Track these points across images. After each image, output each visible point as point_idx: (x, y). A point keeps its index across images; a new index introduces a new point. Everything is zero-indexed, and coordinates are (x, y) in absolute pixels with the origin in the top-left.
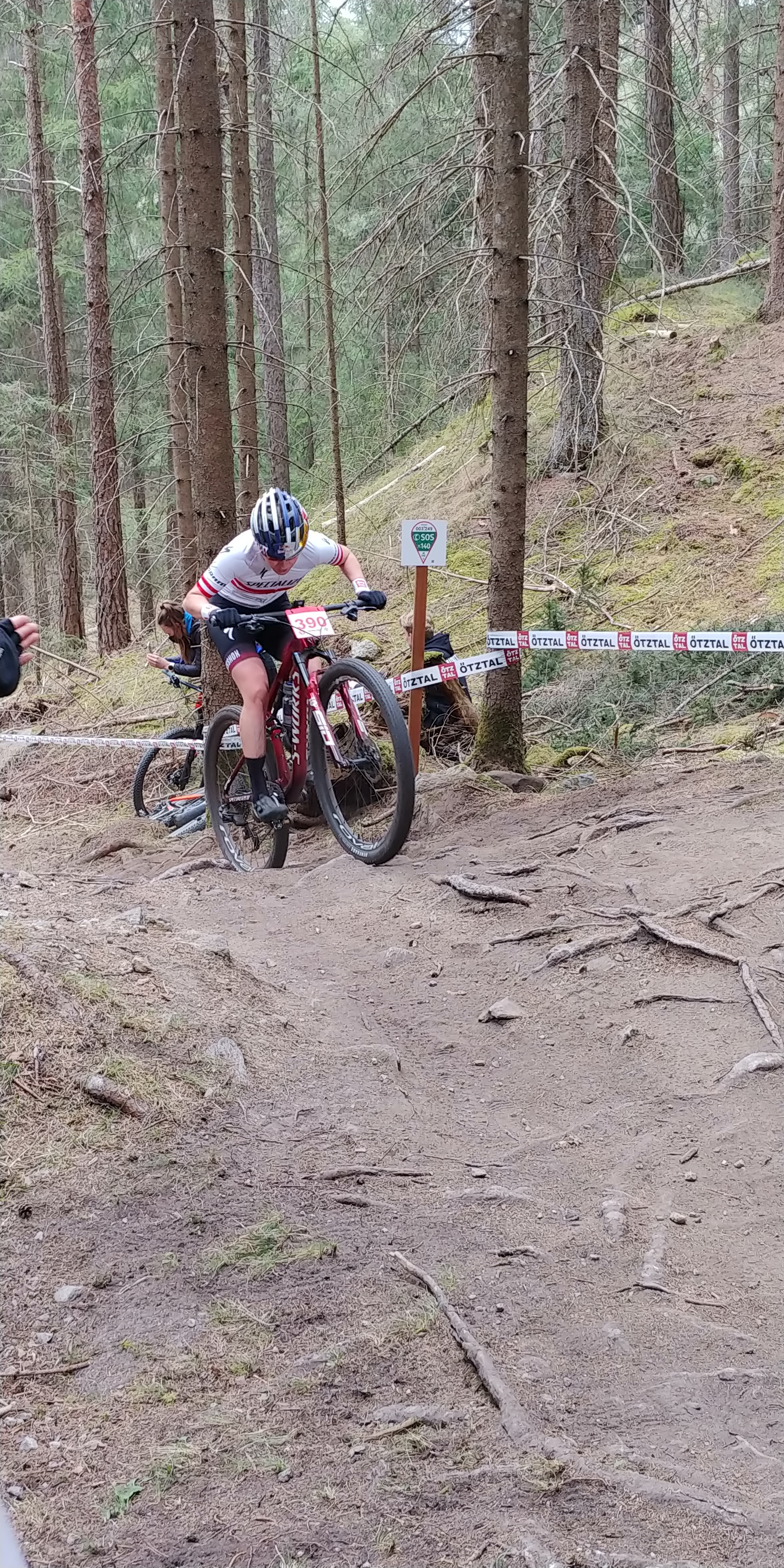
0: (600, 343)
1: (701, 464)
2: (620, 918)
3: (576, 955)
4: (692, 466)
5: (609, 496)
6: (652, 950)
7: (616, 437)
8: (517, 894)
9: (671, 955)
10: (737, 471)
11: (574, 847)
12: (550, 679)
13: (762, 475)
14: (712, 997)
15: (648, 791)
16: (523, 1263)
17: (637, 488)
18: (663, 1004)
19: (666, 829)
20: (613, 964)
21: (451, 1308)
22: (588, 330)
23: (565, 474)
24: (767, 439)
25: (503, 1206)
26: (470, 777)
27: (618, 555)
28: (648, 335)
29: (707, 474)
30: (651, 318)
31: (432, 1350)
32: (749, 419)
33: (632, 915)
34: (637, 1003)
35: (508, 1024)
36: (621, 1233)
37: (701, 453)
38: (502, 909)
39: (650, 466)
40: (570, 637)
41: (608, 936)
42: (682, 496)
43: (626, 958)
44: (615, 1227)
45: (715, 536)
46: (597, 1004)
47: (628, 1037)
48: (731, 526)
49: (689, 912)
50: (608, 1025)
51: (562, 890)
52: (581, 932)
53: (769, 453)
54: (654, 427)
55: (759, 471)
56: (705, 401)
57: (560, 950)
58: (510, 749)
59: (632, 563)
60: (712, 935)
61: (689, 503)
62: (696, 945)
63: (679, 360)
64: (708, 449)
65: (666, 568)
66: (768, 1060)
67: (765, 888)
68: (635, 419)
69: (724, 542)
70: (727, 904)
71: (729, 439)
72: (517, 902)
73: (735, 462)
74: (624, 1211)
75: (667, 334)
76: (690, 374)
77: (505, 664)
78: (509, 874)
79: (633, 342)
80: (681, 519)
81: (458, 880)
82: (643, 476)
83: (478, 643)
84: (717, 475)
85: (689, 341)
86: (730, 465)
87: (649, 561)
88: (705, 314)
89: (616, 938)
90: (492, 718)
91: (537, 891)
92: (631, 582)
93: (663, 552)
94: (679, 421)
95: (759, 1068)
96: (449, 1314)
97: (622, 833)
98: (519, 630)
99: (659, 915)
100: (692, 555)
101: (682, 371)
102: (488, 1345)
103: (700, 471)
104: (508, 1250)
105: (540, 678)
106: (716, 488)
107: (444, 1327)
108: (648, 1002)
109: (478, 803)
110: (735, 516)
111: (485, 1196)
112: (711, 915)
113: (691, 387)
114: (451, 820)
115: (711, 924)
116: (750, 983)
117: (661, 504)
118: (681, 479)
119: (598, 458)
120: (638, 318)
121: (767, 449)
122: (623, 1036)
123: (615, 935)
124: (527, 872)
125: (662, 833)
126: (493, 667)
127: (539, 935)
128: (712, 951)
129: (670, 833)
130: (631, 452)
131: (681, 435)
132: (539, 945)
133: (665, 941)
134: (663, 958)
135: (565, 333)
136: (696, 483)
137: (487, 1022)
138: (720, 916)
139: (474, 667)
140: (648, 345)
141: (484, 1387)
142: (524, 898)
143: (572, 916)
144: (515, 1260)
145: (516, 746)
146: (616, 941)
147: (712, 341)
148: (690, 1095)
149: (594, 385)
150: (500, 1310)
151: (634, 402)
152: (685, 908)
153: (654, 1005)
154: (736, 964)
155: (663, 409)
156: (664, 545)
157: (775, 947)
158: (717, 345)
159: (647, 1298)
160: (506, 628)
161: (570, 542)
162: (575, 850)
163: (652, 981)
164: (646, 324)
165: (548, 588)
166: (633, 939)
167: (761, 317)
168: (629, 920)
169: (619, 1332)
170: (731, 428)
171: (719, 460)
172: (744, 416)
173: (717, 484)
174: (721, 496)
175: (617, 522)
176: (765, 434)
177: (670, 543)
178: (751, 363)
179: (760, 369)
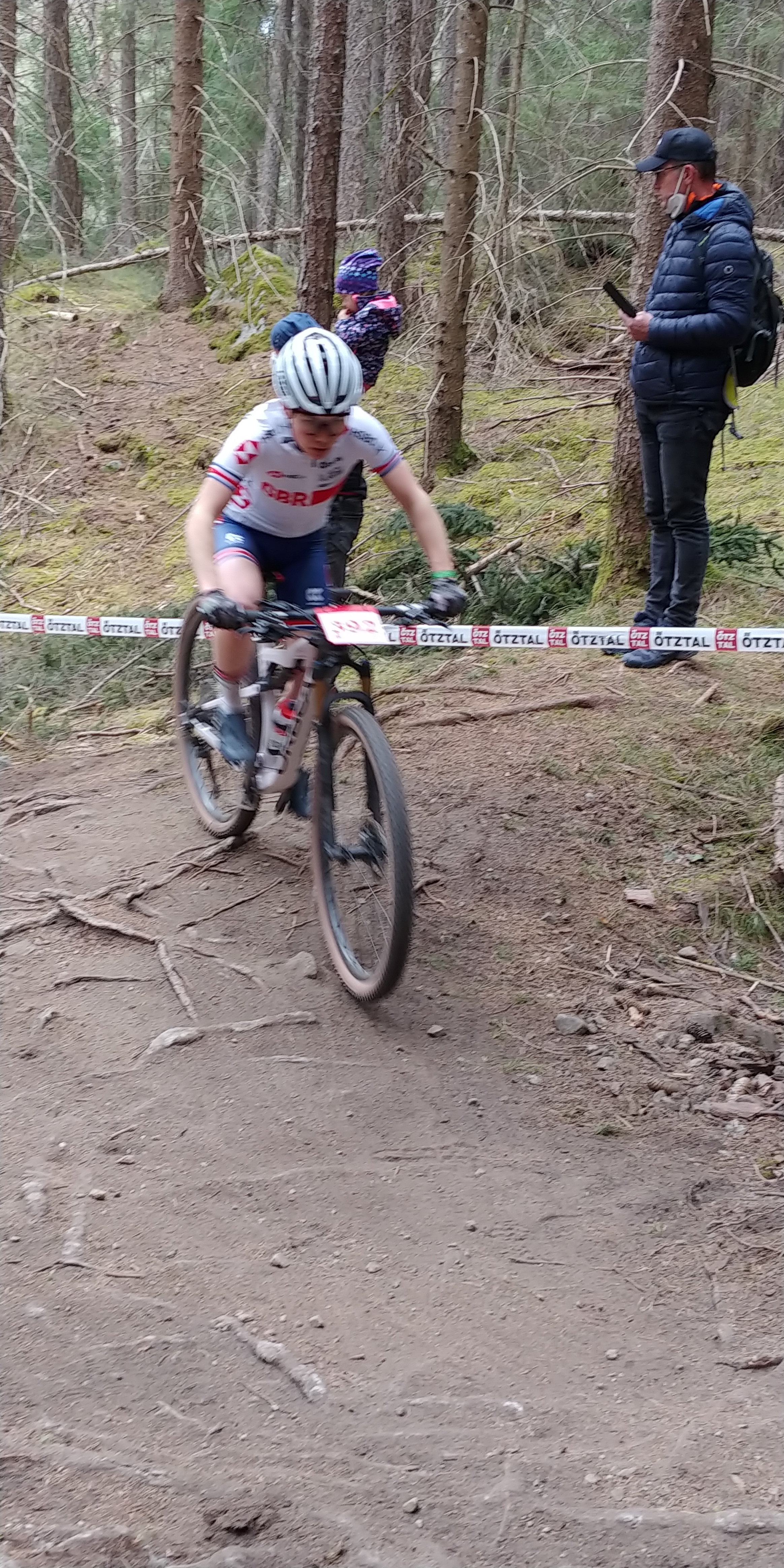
1: (106, 449)
2: (38, 902)
4: (98, 451)
5: (15, 476)
6: (71, 933)
7: (20, 417)
9: (90, 937)
10: (142, 458)
13: (165, 463)
14: (130, 976)
15: (65, 775)
17: (43, 469)
18: (82, 985)
19: (83, 812)
20: (33, 948)
24: (170, 428)
27: (26, 536)
28: (50, 316)
29: (112, 459)
30: (53, 299)
32: (152, 407)
33: (51, 898)
34: (57, 985)
36: (41, 1213)
37: (106, 438)
39: (55, 449)
41: (26, 921)
42: (89, 481)
43: (46, 942)
44: (35, 1207)
45: (122, 522)
46: (17, 988)
47: (48, 1021)
48: (138, 512)
49: (107, 895)
50: (26, 1009)
53: (172, 442)
54: (59, 409)
55: (163, 460)
56: (109, 387)
59: (42, 544)
60: (130, 916)
61: (96, 488)
62: (114, 926)
63: (81, 344)
64: (113, 435)
65: (75, 551)
66: (184, 1035)
67: (180, 869)
68: (39, 400)
69: (131, 528)
70: (145, 884)
71: (133, 426)
73: (140, 449)
74: (45, 1191)
75: (70, 316)
76: (93, 358)
79: (34, 322)
80: (88, 503)
82: (48, 457)
84: (123, 461)
85: (91, 325)
86: (135, 452)
87: (58, 544)
88: (106, 298)
89: (35, 923)
92: (41, 564)
93: (72, 535)
94: (83, 405)
95: (175, 1043)
97: (40, 817)
99: (78, 897)
100: (101, 539)
101: (85, 354)
103: (106, 456)
106: (122, 474)
108: (68, 984)
110: (140, 502)
112: (129, 895)
113: (95, 372)
115: (130, 905)
116: (166, 961)
117: (68, 487)
118: (87, 464)
120: (39, 298)
121: (170, 438)
122: (43, 1019)
123: (34, 919)
125: (80, 817)
128: (130, 931)
129: (87, 816)
130: (37, 433)
131: (86, 418)
133: (84, 924)
134: (82, 940)
136: (102, 468)
138: (138, 896)
140: (50, 326)
146: (36, 925)
147: (114, 326)
148: (109, 1073)
151: (38, 383)
152: (102, 890)
153: (74, 986)
154: (153, 943)
155: (67, 391)
156: (72, 528)
157: (189, 925)
158: (119, 331)
159: (68, 1274)
163: (71, 963)
164: (48, 305)
166: (53, 922)
167: (161, 305)
168: (48, 904)
169: (41, 1310)
170: (135, 414)
171: (124, 446)
172: (147, 403)
173: (123, 470)
174: (127, 482)
175: (25, 503)
176: (168, 422)
177: (78, 527)
178: (152, 350)
179: (162, 357)
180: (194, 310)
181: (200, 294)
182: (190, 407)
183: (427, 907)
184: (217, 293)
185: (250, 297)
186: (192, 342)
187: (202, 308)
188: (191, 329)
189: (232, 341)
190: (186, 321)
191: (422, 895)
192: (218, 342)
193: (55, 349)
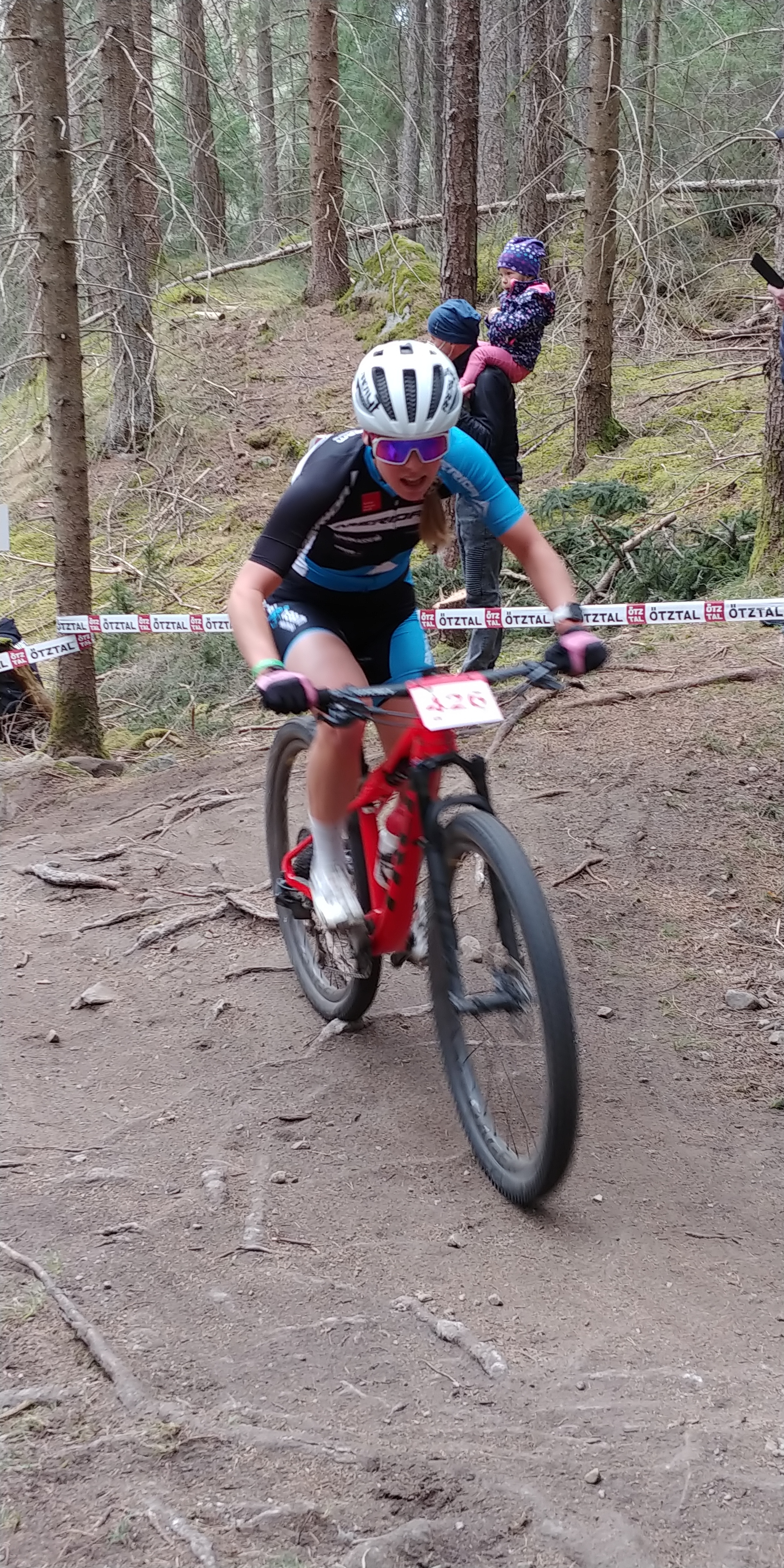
0: (150, 324)
1: (257, 446)
2: (207, 896)
3: (166, 935)
4: (249, 447)
5: (169, 478)
6: (240, 925)
7: (172, 418)
8: (104, 879)
9: (258, 928)
10: (292, 453)
11: (159, 829)
12: (123, 662)
15: (227, 769)
16: (127, 1239)
17: (197, 469)
18: (252, 977)
19: (247, 807)
20: (203, 941)
21: (58, 1291)
22: (137, 312)
23: (123, 455)
24: (318, 421)
25: (105, 1187)
26: (48, 764)
27: (182, 536)
28: (197, 317)
29: (263, 456)
30: (199, 300)
31: (42, 1333)
32: (301, 402)
33: (219, 892)
34: (228, 977)
35: (101, 1008)
36: (222, 1200)
37: (256, 434)
38: (89, 896)
39: (208, 448)
40: (142, 620)
41: (196, 915)
42: (241, 478)
43: (216, 935)
44: (215, 1195)
46: (189, 981)
47: (221, 1011)
50: (201, 1001)
51: (149, 873)
52: (170, 913)
54: (209, 408)
56: (258, 384)
57: (151, 932)
58: (87, 734)
59: (197, 544)
61: (249, 484)
63: (229, 342)
64: (263, 431)
65: (230, 548)
68: (190, 401)
71: (284, 421)
72: (104, 887)
73: (290, 444)
74: (224, 1179)
75: (215, 315)
76: (241, 356)
77: (77, 649)
78: (94, 860)
79: (182, 323)
80: (242, 500)
81: (43, 869)
82: (201, 457)
83: (45, 626)
84: (273, 456)
85: (237, 323)
86: (286, 447)
87: (213, 542)
88: (252, 296)
89: (205, 916)
90: (67, 704)
91: (123, 875)
92: (197, 563)
93: (226, 533)
94: (232, 403)
96: (57, 1296)
97: (204, 813)
98: (89, 614)
99: (245, 890)
101: (233, 353)
102: (98, 1322)
103: (257, 452)
104: (111, 1229)
105: (113, 660)
106: (274, 469)
107: (52, 1310)
108: (239, 976)
109: (59, 790)
111: (86, 1179)
113: (243, 369)
114: (30, 808)
117: (221, 485)
118: (239, 461)
119: (156, 439)
120: (186, 299)
122: (216, 1010)
123: (203, 913)
124: (112, 857)
125: (244, 811)
126: (65, 652)
127: (129, 918)
129: (251, 809)
130: (188, 433)
131: (236, 416)
132: (129, 928)
133: (252, 916)
134: (250, 932)
135: (114, 314)
136: (254, 464)
137: (80, 1008)
139: (45, 653)
140: (197, 327)
141: (96, 1363)
142: (112, 883)
143: (160, 898)
144: (119, 1237)
145: (93, 731)
146: (206, 919)
147: (260, 323)
148: (282, 1061)
149: (147, 366)
150: (108, 1288)
151: (188, 384)
152: (268, 882)
153: (245, 977)
155: (216, 391)
156: (227, 526)
158: (266, 327)
159: (250, 1259)
160: (76, 613)
161: (134, 523)
162: (160, 832)
163: (241, 955)
164: (194, 306)
165: (114, 570)
166: (221, 916)
167: (306, 300)
168: (216, 898)
169: (225, 1295)
170: (284, 410)
171: (274, 442)
172: (296, 398)
173: (274, 465)
174: (280, 478)
175: (179, 502)
176: (317, 416)
177: (233, 522)
178: (299, 344)
179: (308, 352)
180: (340, 302)
181: (345, 285)
182: (339, 399)
183: (591, 887)
184: (361, 284)
185: (394, 286)
186: (338, 335)
187: (347, 299)
188: (337, 321)
189: (378, 332)
190: (331, 313)
191: (585, 876)
192: (364, 333)
193: (203, 349)
